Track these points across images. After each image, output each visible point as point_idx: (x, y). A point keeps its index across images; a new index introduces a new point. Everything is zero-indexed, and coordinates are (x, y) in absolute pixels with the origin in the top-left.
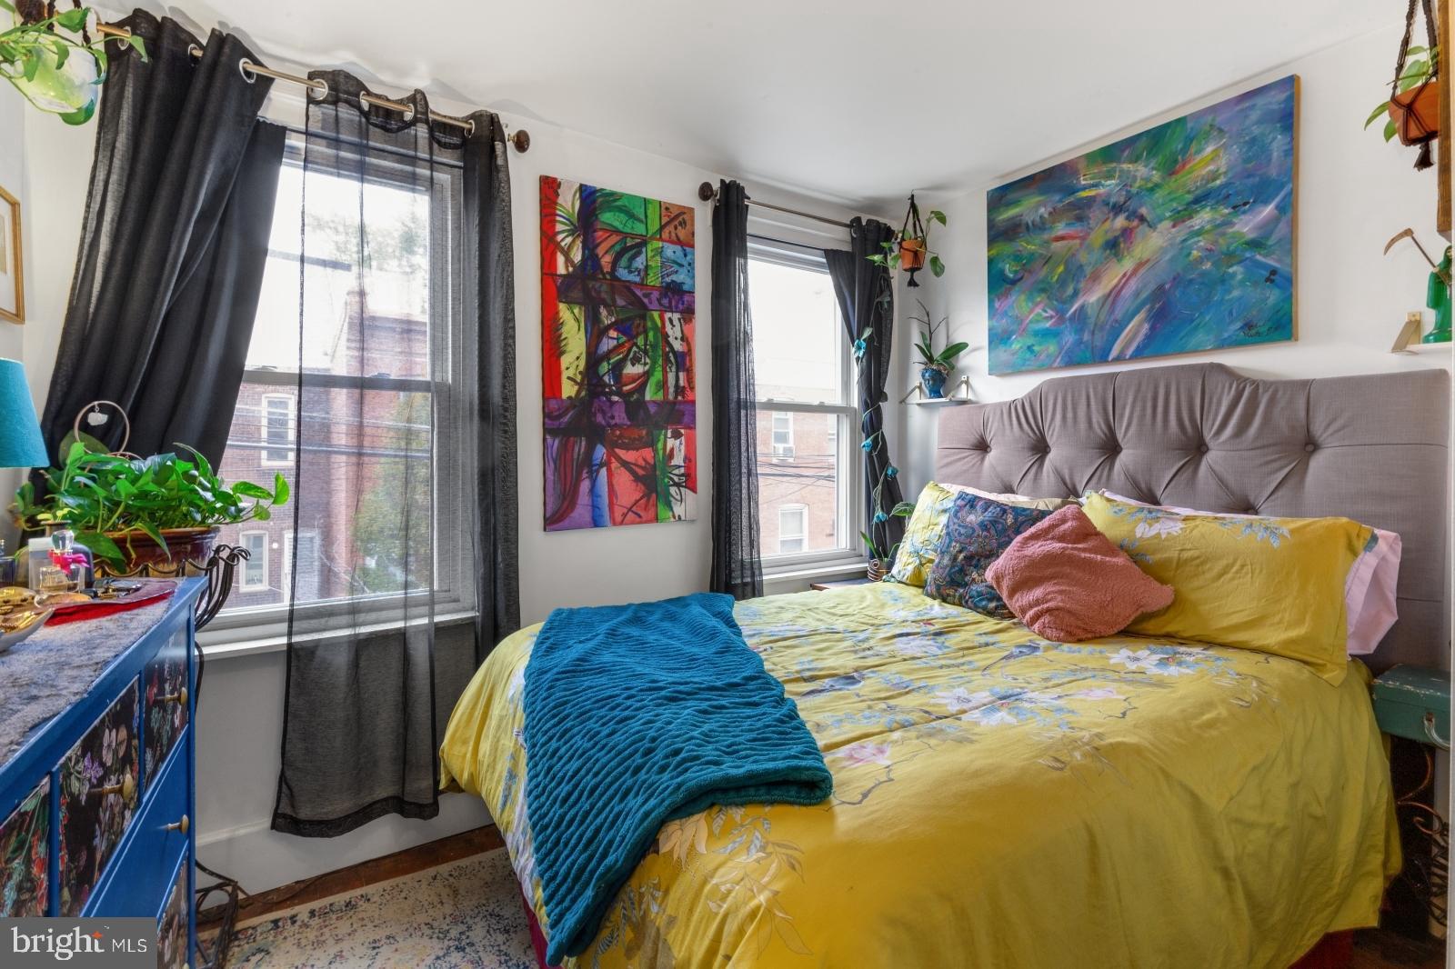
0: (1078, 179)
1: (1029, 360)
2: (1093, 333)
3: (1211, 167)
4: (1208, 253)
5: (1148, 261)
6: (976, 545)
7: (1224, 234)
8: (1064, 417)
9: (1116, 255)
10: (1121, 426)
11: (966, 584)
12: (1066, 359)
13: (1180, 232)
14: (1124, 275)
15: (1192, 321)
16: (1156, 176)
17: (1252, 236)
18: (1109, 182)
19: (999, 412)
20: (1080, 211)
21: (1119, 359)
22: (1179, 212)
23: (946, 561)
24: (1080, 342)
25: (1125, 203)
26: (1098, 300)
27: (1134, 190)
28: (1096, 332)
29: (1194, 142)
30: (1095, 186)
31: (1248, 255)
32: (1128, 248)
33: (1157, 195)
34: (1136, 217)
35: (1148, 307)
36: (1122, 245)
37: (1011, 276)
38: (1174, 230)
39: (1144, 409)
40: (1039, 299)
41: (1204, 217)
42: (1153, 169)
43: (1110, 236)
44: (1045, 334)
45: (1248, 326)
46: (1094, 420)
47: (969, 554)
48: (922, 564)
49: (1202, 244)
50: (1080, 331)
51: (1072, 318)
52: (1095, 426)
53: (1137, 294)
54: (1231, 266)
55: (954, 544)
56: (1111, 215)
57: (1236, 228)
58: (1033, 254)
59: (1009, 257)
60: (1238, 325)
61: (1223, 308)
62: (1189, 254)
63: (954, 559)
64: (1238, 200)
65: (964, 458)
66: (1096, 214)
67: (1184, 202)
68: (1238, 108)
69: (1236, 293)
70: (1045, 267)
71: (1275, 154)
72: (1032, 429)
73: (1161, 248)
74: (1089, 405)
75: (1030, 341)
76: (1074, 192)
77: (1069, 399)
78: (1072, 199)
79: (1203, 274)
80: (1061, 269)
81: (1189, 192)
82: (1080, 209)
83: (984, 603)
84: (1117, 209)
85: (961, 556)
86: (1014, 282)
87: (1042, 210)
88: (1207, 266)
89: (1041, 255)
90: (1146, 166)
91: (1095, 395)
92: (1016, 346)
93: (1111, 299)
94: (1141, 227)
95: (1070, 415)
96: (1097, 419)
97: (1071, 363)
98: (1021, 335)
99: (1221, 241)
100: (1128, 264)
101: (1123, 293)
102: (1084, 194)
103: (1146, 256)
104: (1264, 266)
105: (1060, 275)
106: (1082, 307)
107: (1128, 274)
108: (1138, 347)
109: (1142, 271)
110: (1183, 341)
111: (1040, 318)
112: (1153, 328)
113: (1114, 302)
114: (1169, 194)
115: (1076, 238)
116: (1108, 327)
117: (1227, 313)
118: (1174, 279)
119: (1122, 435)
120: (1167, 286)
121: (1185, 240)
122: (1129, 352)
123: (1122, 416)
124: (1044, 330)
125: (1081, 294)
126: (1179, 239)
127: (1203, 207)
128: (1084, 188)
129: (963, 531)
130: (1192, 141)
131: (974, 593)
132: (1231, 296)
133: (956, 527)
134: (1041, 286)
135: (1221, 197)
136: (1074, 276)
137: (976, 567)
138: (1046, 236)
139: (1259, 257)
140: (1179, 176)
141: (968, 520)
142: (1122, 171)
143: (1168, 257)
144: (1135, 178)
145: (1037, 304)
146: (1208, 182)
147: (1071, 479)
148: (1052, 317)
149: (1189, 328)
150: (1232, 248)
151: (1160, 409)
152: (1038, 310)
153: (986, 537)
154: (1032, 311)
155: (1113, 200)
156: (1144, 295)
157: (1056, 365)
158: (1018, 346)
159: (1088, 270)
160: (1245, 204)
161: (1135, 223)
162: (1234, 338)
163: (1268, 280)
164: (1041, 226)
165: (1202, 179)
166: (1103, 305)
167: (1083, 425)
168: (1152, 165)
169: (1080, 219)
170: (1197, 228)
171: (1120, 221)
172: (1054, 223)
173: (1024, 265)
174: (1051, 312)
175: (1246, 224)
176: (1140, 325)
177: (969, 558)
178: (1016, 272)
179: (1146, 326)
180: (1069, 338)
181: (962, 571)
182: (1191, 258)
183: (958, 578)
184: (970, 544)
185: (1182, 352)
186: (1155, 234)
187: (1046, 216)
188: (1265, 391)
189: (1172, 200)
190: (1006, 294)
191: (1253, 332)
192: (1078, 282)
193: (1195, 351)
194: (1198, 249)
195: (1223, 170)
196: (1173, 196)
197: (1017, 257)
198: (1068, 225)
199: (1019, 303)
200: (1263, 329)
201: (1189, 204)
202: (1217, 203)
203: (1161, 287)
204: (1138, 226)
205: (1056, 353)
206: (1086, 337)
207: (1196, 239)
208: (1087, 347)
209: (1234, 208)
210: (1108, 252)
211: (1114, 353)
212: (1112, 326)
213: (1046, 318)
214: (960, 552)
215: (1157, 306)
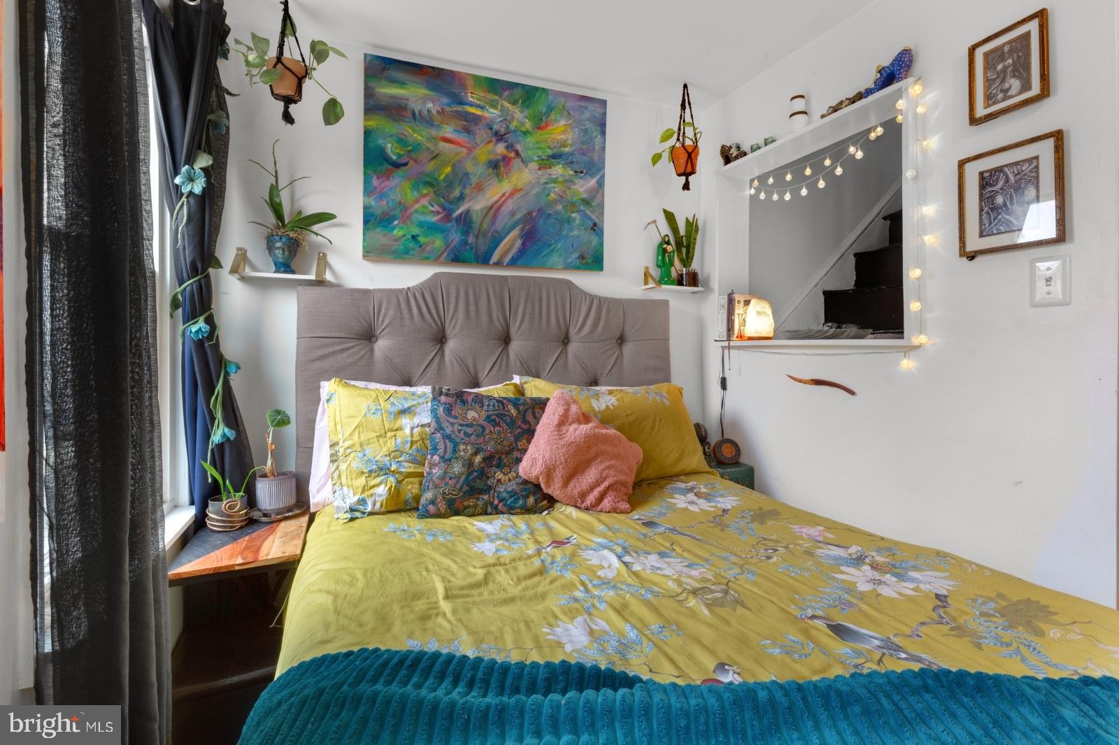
0: (466, 93)
1: (413, 249)
2: (477, 237)
3: (563, 137)
4: (560, 198)
5: (521, 189)
6: (493, 443)
7: (570, 188)
8: (467, 311)
9: (498, 175)
10: (515, 321)
11: (490, 488)
12: (453, 256)
13: (543, 176)
14: (504, 195)
15: (550, 245)
16: (528, 125)
17: (585, 196)
18: (492, 110)
19: (394, 300)
20: (469, 123)
21: (498, 264)
22: (543, 160)
23: (457, 468)
24: (465, 243)
25: (505, 134)
26: (482, 209)
27: (512, 127)
28: (480, 237)
29: (553, 112)
30: (482, 108)
31: (582, 208)
32: (507, 174)
33: (528, 140)
34: (514, 150)
35: (521, 226)
36: (502, 169)
37: (394, 157)
38: (539, 172)
39: (533, 309)
40: (425, 192)
41: (558, 170)
42: (526, 117)
43: (492, 157)
44: (431, 228)
45: (582, 257)
46: (494, 315)
47: (487, 454)
48: (399, 482)
49: (556, 190)
50: (466, 233)
51: (458, 219)
52: (495, 320)
53: (513, 214)
54: (573, 212)
55: (462, 447)
56: (494, 139)
57: (576, 187)
58: (420, 144)
59: (391, 136)
60: (576, 255)
61: (568, 241)
62: (548, 195)
63: (470, 464)
64: (577, 168)
65: (348, 349)
66: (482, 134)
67: (546, 154)
68: (579, 103)
69: (575, 232)
70: (433, 162)
71: (597, 147)
72: (434, 320)
73: (530, 183)
74: (489, 301)
75: (415, 231)
76: (462, 103)
77: (471, 293)
78: (459, 108)
79: (557, 213)
80: (448, 170)
81: (549, 148)
82: (467, 121)
83: (521, 502)
84: (499, 137)
85: (478, 459)
86: (397, 165)
87: (430, 105)
88: (559, 207)
89: (428, 149)
90: (521, 112)
91: (494, 291)
92: (397, 232)
93: (492, 212)
94: (516, 159)
95: (472, 308)
96: (496, 313)
97: (457, 259)
98: (404, 222)
99: (568, 192)
100: (506, 186)
101: (502, 209)
102: (472, 110)
103: (520, 185)
104: (591, 219)
105: (447, 176)
106: (468, 212)
107: (507, 195)
108: (513, 257)
109: (517, 196)
110: (544, 259)
111: (425, 210)
112: (524, 244)
113: (495, 216)
114: (537, 143)
115: (462, 146)
116: (490, 235)
117: (570, 244)
118: (539, 210)
119: (516, 329)
120: (534, 214)
121: (546, 183)
122: (507, 260)
123: (516, 313)
124: (429, 223)
125: (466, 200)
126: (542, 181)
127: (558, 163)
128: (471, 105)
129: (469, 430)
130: (551, 111)
131: (504, 495)
132: (572, 234)
133: (456, 427)
134: (427, 179)
135: (568, 161)
136: (461, 180)
137: (498, 466)
138: (434, 132)
139: (587, 211)
140: (544, 132)
141: (469, 417)
142: (503, 106)
143: (535, 192)
144: (513, 118)
145: (424, 196)
146: (561, 147)
147: (475, 368)
148: (438, 213)
149: (548, 250)
150: (574, 200)
151: (544, 310)
152: (424, 202)
153: (499, 432)
154: (417, 201)
155: (495, 127)
156: (518, 216)
157: (442, 259)
158: (400, 233)
159: (474, 180)
160: (582, 172)
161: (512, 155)
162: (574, 263)
163: (592, 229)
164: (428, 121)
165: (558, 143)
166: (486, 216)
167: (485, 319)
168: (524, 114)
169: (467, 131)
170: (554, 177)
171: (501, 148)
172: (442, 122)
173: (409, 151)
174: (437, 208)
175: (582, 186)
176: (515, 240)
177: (488, 460)
178: (399, 156)
179: (519, 243)
180: (456, 237)
181: (483, 474)
182: (550, 198)
183: (479, 484)
184: (486, 443)
185: (543, 267)
186: (526, 170)
187: (434, 112)
188: (605, 303)
189: (539, 148)
190: (387, 176)
191: (585, 261)
192: (464, 187)
193: (551, 268)
194: (555, 192)
195: (569, 142)
196: (539, 145)
197: (402, 141)
198: (455, 130)
199: (400, 188)
200: (590, 261)
201: (549, 156)
202: (566, 164)
203: (530, 213)
204: (514, 158)
205: (443, 248)
206: (471, 239)
207: (553, 185)
208: (471, 248)
209: (576, 172)
210: (491, 170)
211: (494, 259)
212: (493, 235)
213: (432, 212)
214: (476, 454)
215: (527, 228)
